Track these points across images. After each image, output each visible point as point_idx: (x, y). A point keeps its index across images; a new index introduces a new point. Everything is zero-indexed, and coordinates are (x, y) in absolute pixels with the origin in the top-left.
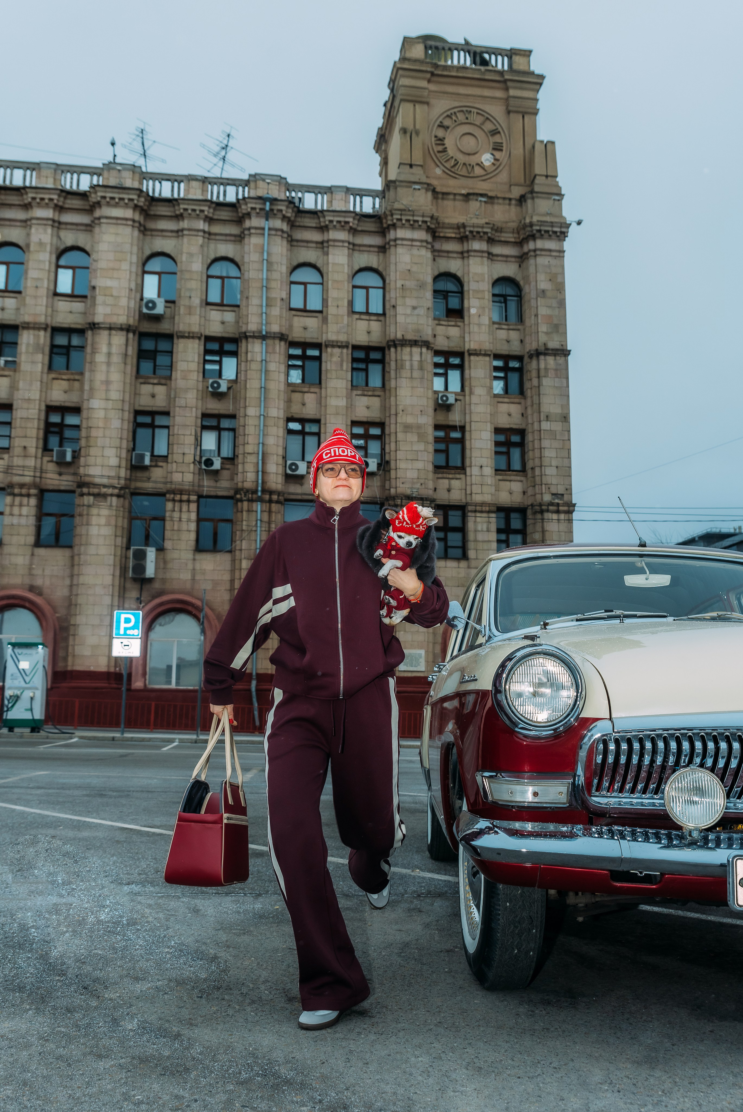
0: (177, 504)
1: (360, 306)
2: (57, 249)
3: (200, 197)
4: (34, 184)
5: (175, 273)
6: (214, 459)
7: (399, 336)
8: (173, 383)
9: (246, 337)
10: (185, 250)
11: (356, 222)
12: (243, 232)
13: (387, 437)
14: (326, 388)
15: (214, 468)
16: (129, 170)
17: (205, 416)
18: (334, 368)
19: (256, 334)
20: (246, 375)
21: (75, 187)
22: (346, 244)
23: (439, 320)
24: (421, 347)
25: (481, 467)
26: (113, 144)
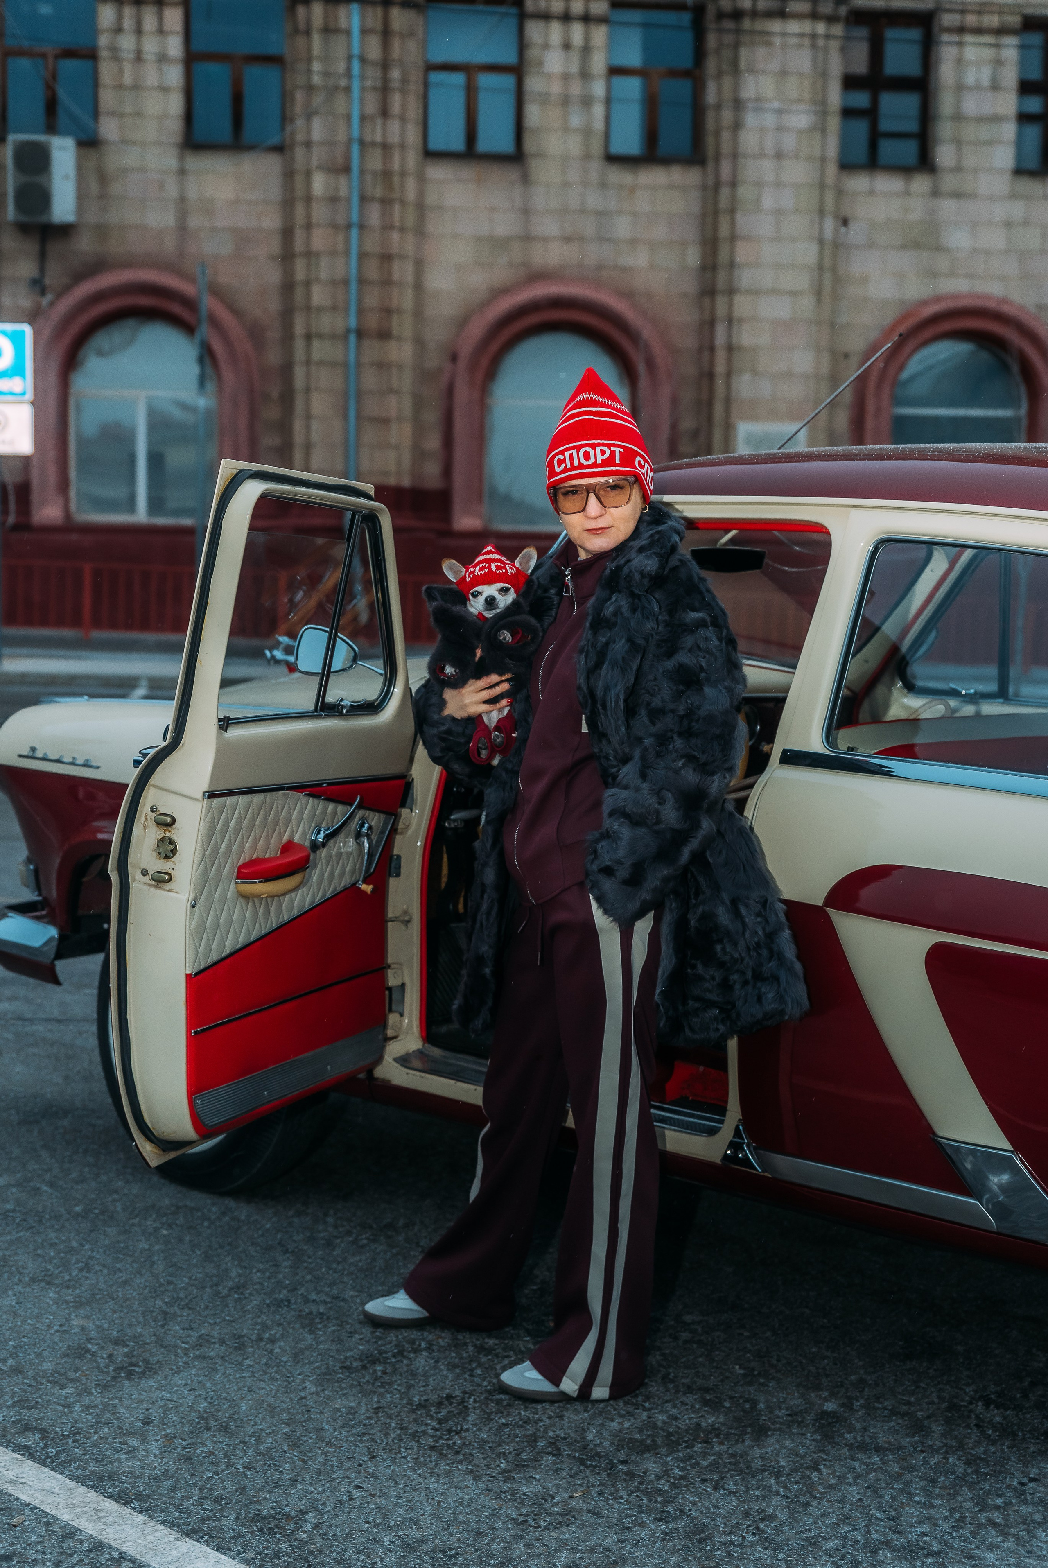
0: (128, 10)
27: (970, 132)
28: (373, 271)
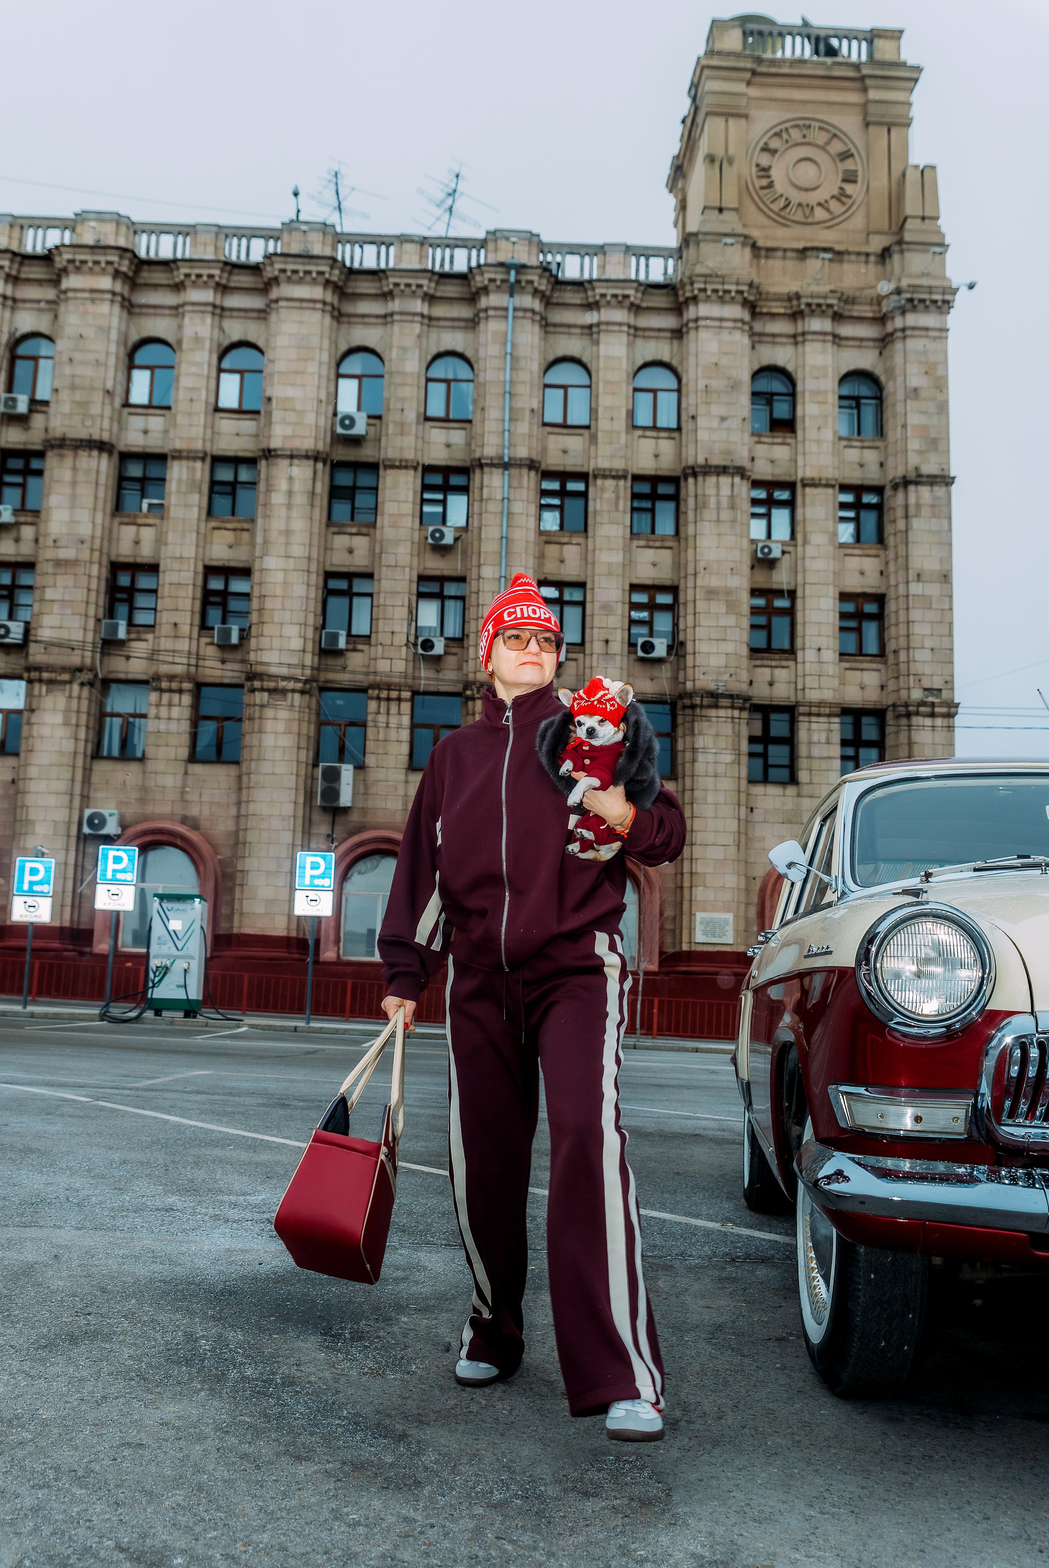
0: (383, 704)
1: (644, 418)
2: (219, 345)
3: (417, 266)
4: (187, 255)
5: (382, 376)
6: (434, 640)
7: (701, 460)
8: (378, 531)
9: (481, 466)
10: (395, 342)
11: (639, 295)
12: (477, 315)
13: (681, 607)
14: (593, 537)
15: (434, 652)
16: (318, 230)
17: (422, 578)
18: (605, 508)
19: (495, 461)
20: (480, 520)
21: (243, 258)
22: (625, 328)
23: (760, 436)
24: (733, 475)
25: (819, 649)
26: (296, 194)
27: (816, 764)
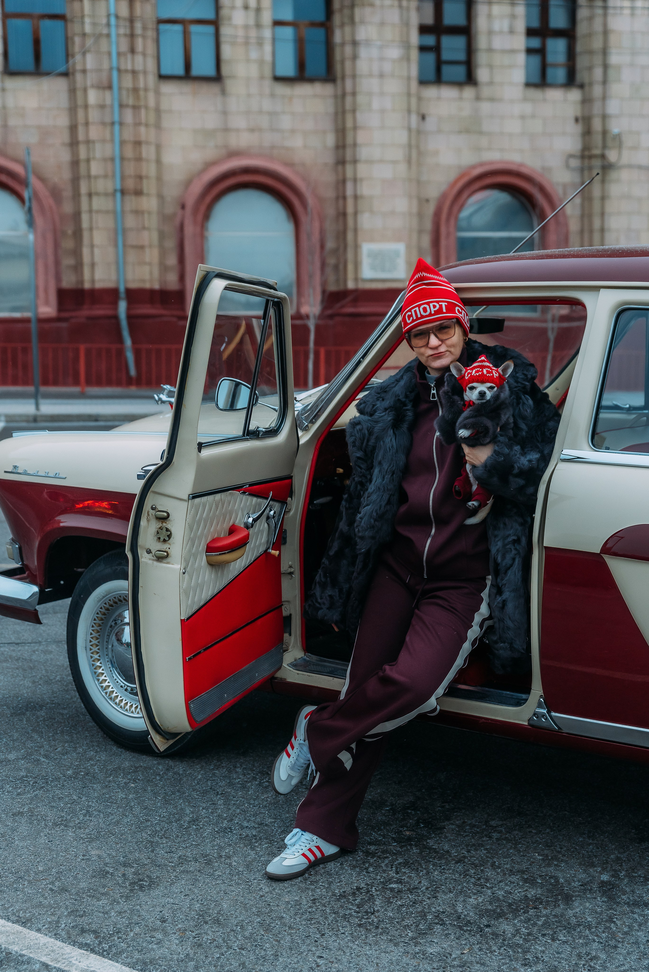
27: (498, 59)
28: (129, 152)
